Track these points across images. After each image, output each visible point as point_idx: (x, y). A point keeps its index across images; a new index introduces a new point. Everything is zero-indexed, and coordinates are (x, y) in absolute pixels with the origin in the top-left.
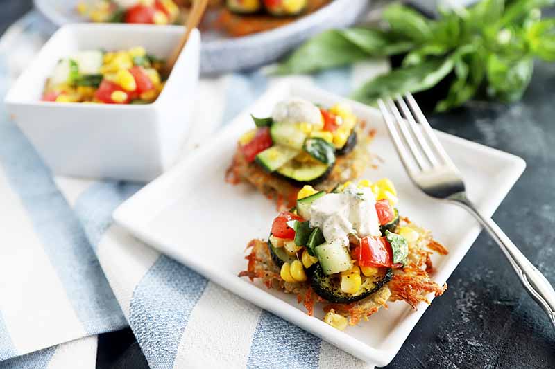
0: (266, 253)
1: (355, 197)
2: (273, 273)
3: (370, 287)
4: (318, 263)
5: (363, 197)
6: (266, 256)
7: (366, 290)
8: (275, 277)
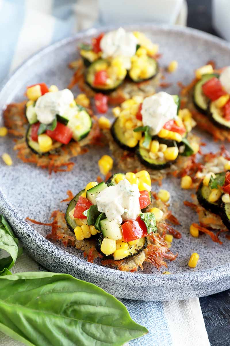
0: (64, 221)
1: (128, 193)
2: (68, 236)
3: (133, 252)
4: (101, 232)
5: (133, 194)
6: (63, 223)
7: (131, 254)
8: (69, 239)
